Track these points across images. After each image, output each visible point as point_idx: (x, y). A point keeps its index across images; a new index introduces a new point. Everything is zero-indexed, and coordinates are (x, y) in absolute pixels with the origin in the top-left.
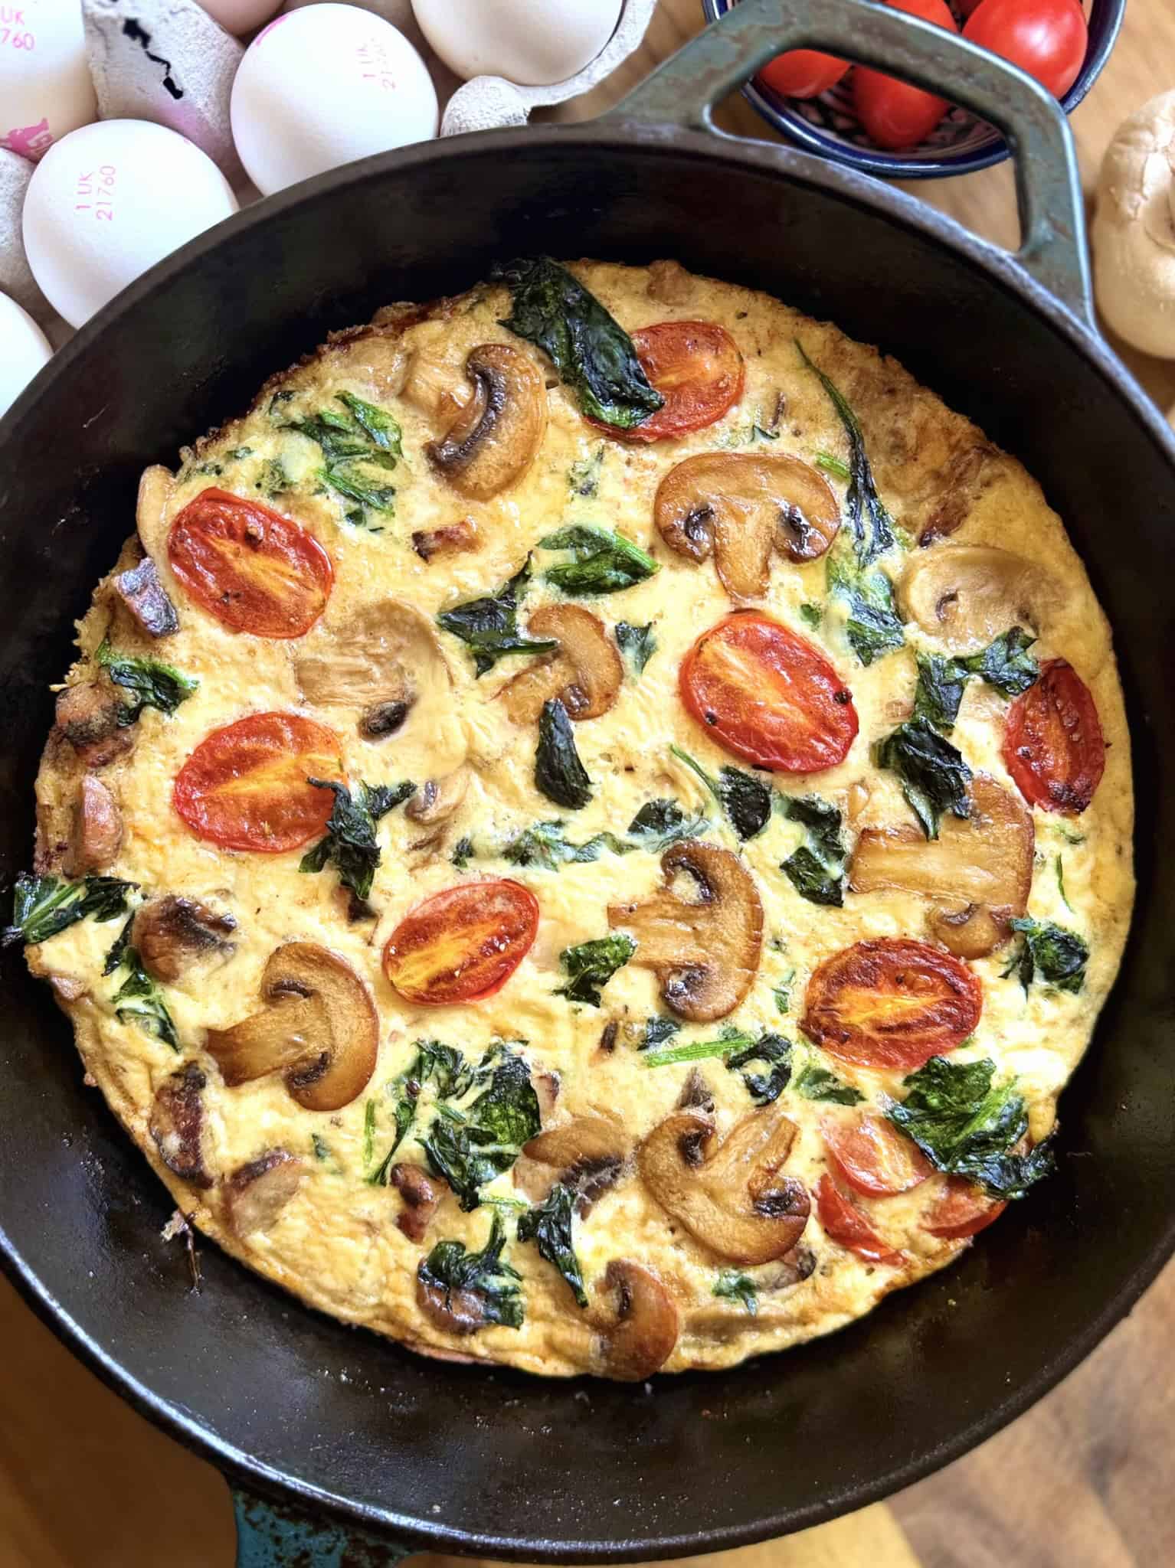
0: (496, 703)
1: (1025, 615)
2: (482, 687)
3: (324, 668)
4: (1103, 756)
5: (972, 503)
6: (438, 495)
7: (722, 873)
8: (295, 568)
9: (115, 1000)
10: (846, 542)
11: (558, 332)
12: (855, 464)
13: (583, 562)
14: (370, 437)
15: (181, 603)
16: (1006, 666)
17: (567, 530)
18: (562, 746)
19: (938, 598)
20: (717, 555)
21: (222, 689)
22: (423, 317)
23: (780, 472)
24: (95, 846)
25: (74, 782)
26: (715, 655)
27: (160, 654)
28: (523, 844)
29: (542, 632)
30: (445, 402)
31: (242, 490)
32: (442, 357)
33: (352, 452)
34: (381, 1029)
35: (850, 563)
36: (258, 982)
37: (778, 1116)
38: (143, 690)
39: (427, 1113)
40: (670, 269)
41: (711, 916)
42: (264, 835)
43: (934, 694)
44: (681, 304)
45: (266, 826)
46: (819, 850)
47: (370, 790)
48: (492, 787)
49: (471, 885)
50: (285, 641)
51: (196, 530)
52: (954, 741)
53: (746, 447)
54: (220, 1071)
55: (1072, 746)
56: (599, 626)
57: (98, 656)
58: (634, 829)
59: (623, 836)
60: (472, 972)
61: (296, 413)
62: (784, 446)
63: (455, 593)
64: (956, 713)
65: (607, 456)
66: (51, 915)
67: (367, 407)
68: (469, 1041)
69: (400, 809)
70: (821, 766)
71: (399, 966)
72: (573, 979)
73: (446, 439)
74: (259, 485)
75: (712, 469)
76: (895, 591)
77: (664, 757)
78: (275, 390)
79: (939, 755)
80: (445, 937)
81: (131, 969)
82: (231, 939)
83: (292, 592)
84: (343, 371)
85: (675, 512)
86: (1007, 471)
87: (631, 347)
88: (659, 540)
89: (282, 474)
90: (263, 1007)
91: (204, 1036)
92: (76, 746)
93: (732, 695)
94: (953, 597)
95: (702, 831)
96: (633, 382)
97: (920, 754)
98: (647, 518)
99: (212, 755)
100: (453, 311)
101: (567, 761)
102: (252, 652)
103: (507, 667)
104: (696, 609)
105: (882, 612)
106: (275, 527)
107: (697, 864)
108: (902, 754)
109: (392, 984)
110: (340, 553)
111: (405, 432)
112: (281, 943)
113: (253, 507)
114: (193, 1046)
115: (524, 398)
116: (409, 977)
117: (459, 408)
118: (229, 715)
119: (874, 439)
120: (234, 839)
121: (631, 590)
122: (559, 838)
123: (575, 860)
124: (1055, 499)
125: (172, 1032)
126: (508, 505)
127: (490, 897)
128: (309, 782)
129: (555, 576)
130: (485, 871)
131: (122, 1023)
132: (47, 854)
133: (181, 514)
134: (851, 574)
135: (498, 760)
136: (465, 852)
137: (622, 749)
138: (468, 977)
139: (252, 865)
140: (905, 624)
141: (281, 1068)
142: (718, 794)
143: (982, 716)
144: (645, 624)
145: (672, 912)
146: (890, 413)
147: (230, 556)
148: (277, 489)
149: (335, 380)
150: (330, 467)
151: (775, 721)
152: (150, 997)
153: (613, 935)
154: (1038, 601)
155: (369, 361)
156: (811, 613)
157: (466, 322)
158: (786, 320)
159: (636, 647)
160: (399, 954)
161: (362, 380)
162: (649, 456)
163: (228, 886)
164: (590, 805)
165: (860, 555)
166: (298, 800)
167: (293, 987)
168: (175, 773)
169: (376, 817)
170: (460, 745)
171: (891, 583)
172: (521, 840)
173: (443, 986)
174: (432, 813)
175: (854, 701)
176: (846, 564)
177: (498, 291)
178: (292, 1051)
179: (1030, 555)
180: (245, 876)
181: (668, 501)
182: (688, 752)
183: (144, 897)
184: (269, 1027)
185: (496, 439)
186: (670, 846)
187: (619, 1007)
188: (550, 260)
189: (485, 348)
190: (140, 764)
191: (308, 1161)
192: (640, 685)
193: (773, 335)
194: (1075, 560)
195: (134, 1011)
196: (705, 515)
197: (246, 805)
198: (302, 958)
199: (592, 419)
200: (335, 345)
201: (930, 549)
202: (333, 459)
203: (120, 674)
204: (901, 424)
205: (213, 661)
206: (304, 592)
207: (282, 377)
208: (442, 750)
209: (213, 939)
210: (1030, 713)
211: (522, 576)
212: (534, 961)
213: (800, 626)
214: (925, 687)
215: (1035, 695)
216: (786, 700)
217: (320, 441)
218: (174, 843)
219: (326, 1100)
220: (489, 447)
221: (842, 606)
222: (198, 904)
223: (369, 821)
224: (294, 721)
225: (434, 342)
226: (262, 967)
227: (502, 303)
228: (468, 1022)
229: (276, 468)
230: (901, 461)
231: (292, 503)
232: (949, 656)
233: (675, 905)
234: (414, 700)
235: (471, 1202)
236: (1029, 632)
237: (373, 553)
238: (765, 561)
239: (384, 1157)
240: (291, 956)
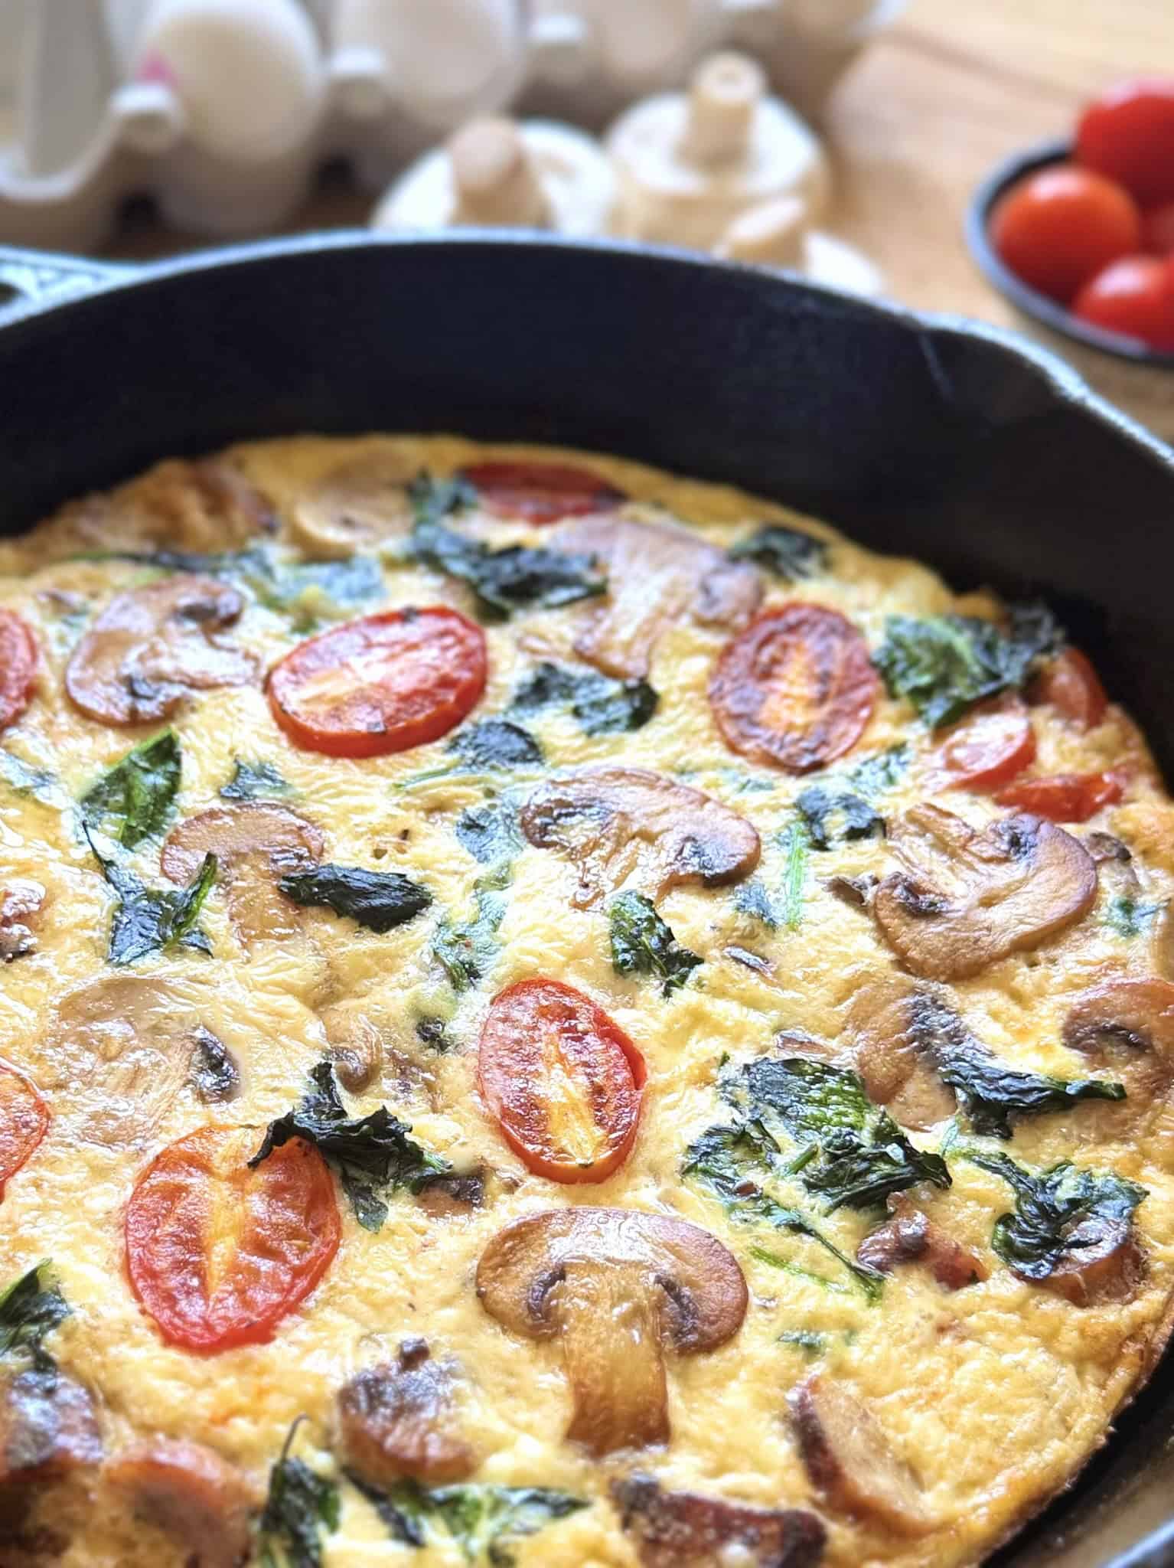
7: (576, 791)
36: (520, 1343)
37: (902, 819)
39: (790, 1190)
49: (483, 1036)
54: (638, 1446)
72: (656, 972)
77: (404, 799)
81: (429, 1508)
82: (439, 1355)
90: (555, 1347)
107: (553, 813)
112: (471, 1291)
114: (586, 1473)
118: (110, 1245)
125: (558, 1495)
127: (508, 1019)
128: (256, 1165)
130: (470, 1015)
135: (329, 963)
136: (435, 1036)
137: (376, 833)
139: (342, 1285)
153: (610, 909)
164: (432, 887)
166: (277, 1191)
167: (544, 1288)
187: (707, 935)
197: (249, 1259)
198: (505, 1264)
212: (615, 1008)
218: (261, 1370)
219: (731, 1304)
224: (156, 1166)
228: (670, 1107)
233: (597, 845)
235: (937, 1171)
239: (839, 1264)
240: (494, 1280)
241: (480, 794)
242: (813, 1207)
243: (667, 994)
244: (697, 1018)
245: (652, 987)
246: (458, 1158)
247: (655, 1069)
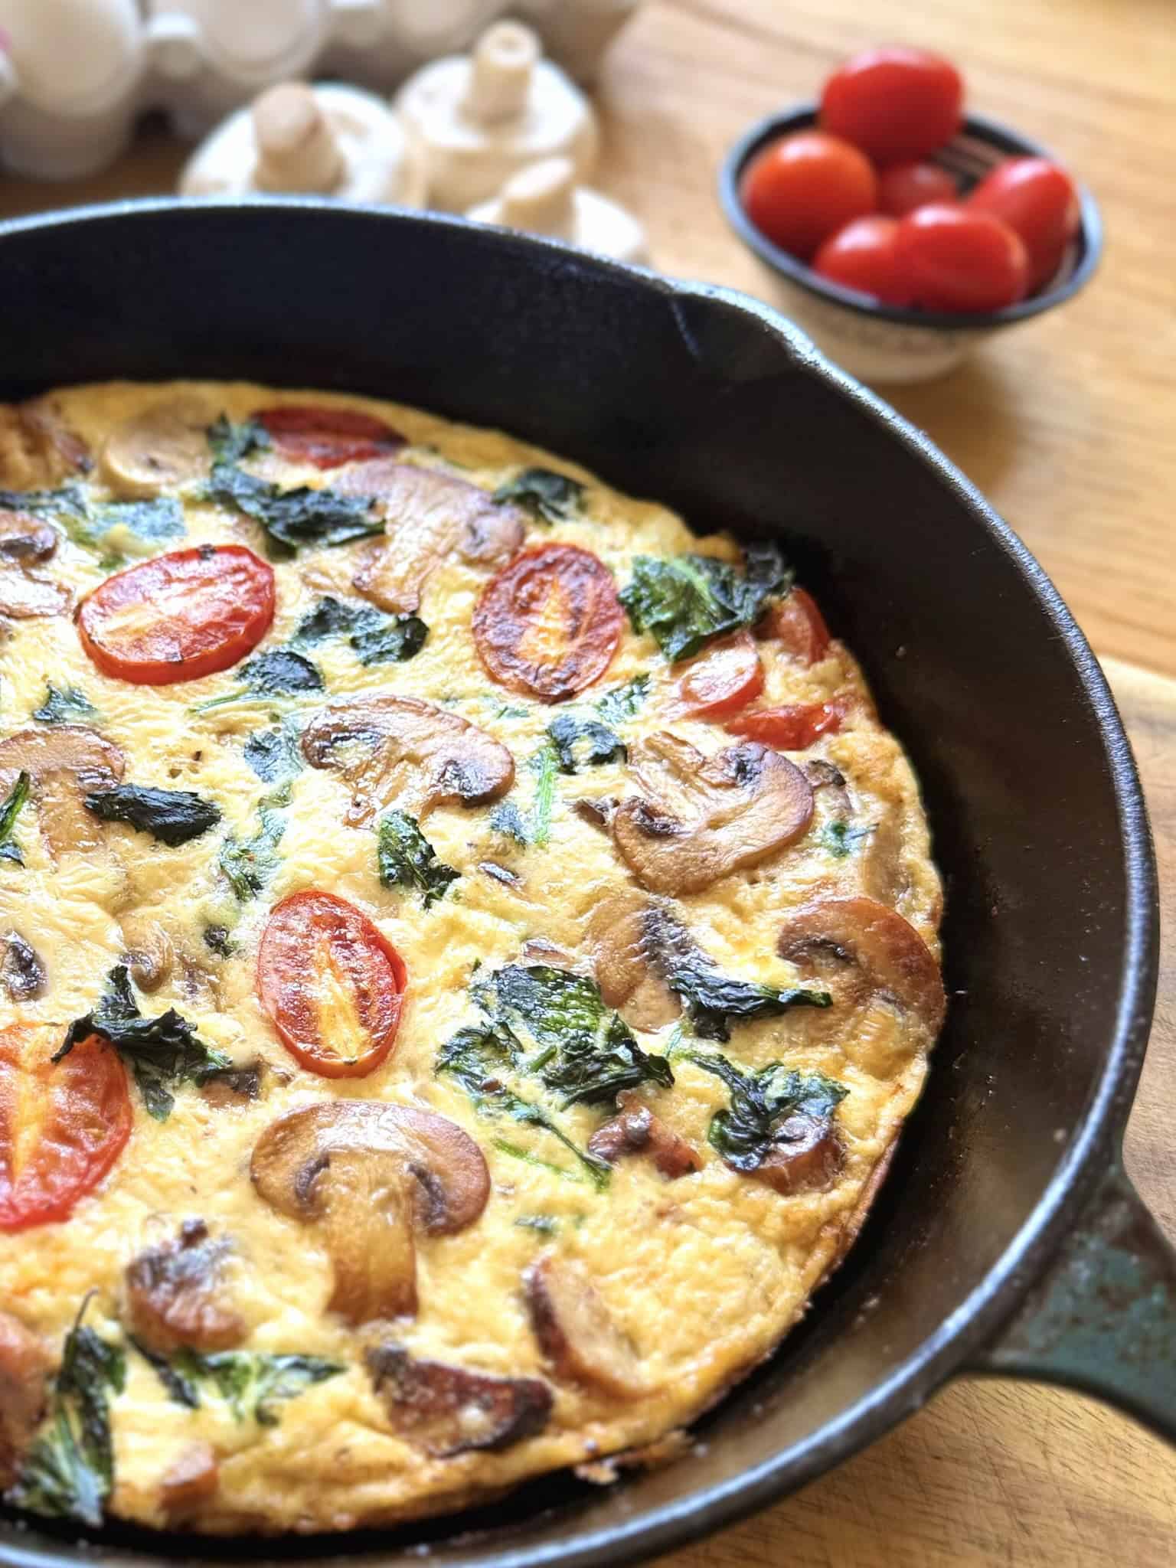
2: (37, 866)
7: (351, 717)
28: (234, 875)
37: (642, 746)
39: (531, 1087)
41: (395, 743)
45: (88, 1132)
49: (262, 944)
54: (390, 1317)
56: (26, 735)
58: (265, 776)
68: (456, 1014)
72: (418, 885)
77: (199, 723)
80: (315, 992)
81: (204, 1373)
82: (216, 1234)
90: (321, 1227)
91: (335, 1319)
103: (26, 832)
107: (330, 736)
112: (246, 1176)
114: (344, 1342)
123: (277, 838)
125: (317, 1362)
128: (56, 1062)
130: (251, 924)
131: (276, 1421)
136: (221, 942)
137: (172, 755)
141: (411, 1231)
145: (377, 773)
152: (254, 1368)
163: (143, 1214)
164: (220, 804)
166: (74, 1085)
167: (311, 1174)
169: (134, 1016)
170: (92, 911)
172: (228, 875)
178: (393, 1210)
180: (139, 1184)
187: (465, 852)
191: (551, 1249)
192: (110, 714)
198: (276, 1153)
209: (207, 1256)
212: (380, 915)
218: (60, 1246)
219: (475, 1188)
226: (268, 1211)
233: (369, 768)
239: (571, 1154)
240: (267, 1167)
241: (266, 718)
242: (551, 1102)
243: (427, 905)
244: (454, 928)
245: (414, 899)
246: (238, 1054)
247: (414, 974)
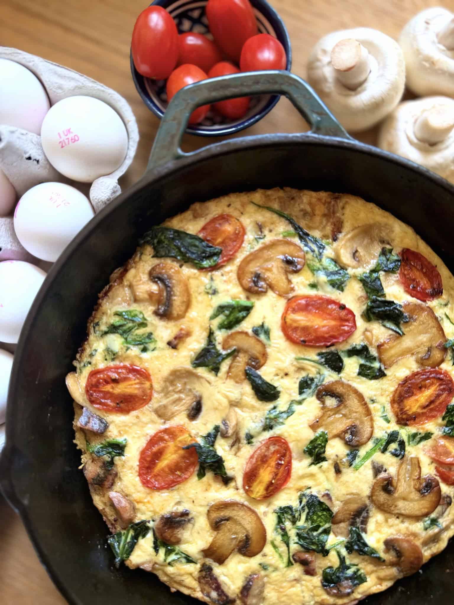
0: (228, 380)
1: (382, 242)
2: (221, 378)
3: (165, 407)
4: (437, 271)
5: (342, 217)
6: (167, 326)
7: (340, 389)
8: (135, 380)
9: (165, 560)
10: (310, 256)
11: (173, 249)
12: (296, 229)
13: (228, 316)
14: (133, 321)
15: (104, 416)
16: (388, 263)
17: (216, 309)
18: (260, 382)
19: (352, 255)
20: (271, 287)
21: (136, 436)
22: (126, 271)
23: (274, 247)
24: (126, 515)
25: (106, 496)
26: (291, 320)
27: (108, 438)
28: (267, 423)
29: (229, 348)
30: (151, 295)
31: (101, 366)
32: (141, 280)
33: (130, 330)
34: (259, 514)
35: (315, 261)
36: (208, 525)
37: (409, 458)
38: (110, 453)
39: (292, 533)
40: (197, 206)
41: (345, 406)
42: (180, 476)
43: (371, 287)
44: (207, 215)
45: (178, 473)
46: (367, 361)
47: (205, 437)
48: (244, 409)
49: (259, 448)
50: (146, 406)
51: (94, 389)
52: (389, 298)
53: (257, 247)
54: (215, 561)
55: (425, 274)
56: (246, 334)
57: (88, 450)
58: (301, 393)
59: (298, 398)
60: (278, 477)
61: (104, 328)
62: (269, 238)
63: (192, 353)
64: (383, 289)
65: (214, 278)
66: (127, 546)
67: (126, 312)
68: (291, 500)
69: (219, 437)
70: (350, 334)
71: (252, 491)
72: (313, 458)
73: (158, 306)
74: (106, 360)
75: (251, 260)
76: (336, 261)
77: (295, 363)
78: (92, 324)
79: (387, 306)
80: (261, 471)
81: (164, 547)
82: (190, 517)
83: (139, 389)
84: (111, 305)
85: (248, 281)
86: (347, 200)
87: (200, 239)
88: (249, 294)
89: (112, 351)
90: (216, 533)
91: (202, 553)
92: (99, 485)
93: (305, 329)
94: (357, 251)
95: (323, 379)
96: (208, 249)
97: (380, 309)
98: (240, 289)
99: (146, 460)
100: (135, 263)
101: (265, 386)
102: (137, 417)
103: (224, 367)
104: (275, 308)
105: (337, 271)
106: (120, 371)
107: (329, 392)
108: (374, 313)
109: (253, 498)
110: (146, 365)
111: (144, 312)
112: (207, 508)
113: (108, 369)
114: (200, 559)
115: (175, 277)
116: (258, 492)
117: (157, 294)
118: (142, 443)
119: (296, 216)
120: (171, 484)
121: (249, 316)
122: (278, 412)
123: (288, 417)
124: (368, 198)
125: (191, 559)
126: (192, 313)
127: (268, 448)
128: (183, 449)
129: (222, 327)
130: (260, 440)
131: (172, 566)
132: (112, 524)
133: (86, 387)
134: (318, 265)
135: (241, 399)
136: (250, 438)
137: (280, 369)
138: (278, 480)
139: (182, 488)
140: (346, 270)
141: (234, 549)
142: (321, 364)
143: (391, 284)
144: (261, 324)
145: (331, 414)
146: (297, 205)
147: (111, 390)
148: (113, 357)
149: (110, 309)
150: (126, 339)
151: (325, 329)
152: (176, 552)
153: (317, 435)
154: (383, 234)
155: (118, 296)
156: (313, 286)
157: (142, 264)
158: (244, 197)
159: (263, 333)
160: (250, 487)
161: (119, 304)
162: (228, 268)
163: (178, 500)
164: (281, 394)
165: (317, 257)
166: (184, 457)
167: (222, 520)
168: (137, 474)
169: (213, 446)
170: (225, 402)
171: (332, 260)
172: (266, 422)
173: (271, 488)
174: (230, 432)
175: (347, 306)
176: (314, 263)
177: (145, 247)
178: (234, 541)
179: (371, 222)
180: (182, 493)
181: (243, 280)
182: (302, 357)
183: (153, 521)
184: (222, 539)
185: (175, 296)
186: (316, 391)
187: (333, 457)
188: (156, 227)
189: (153, 269)
190: (124, 479)
191: (263, 573)
192: (273, 345)
193: (243, 205)
194: (387, 214)
195: (174, 560)
196: (258, 277)
197: (167, 470)
198: (218, 509)
199: (202, 269)
200: (103, 298)
201: (338, 240)
202: (125, 336)
203: (99, 452)
204: (302, 207)
205: (127, 429)
206: (143, 386)
207: (92, 318)
208: (220, 408)
209: (185, 521)
210: (406, 272)
211: (211, 334)
212: (296, 459)
213: (313, 292)
214: (367, 286)
215: (404, 266)
216: (324, 320)
217: (118, 333)
218: (151, 497)
219: (256, 550)
220: (175, 300)
221: (322, 277)
222: (172, 513)
223: (211, 448)
224: (166, 431)
225: (135, 277)
226: (207, 520)
227: (149, 250)
228: (287, 494)
229: (108, 350)
230: (309, 218)
231: (120, 358)
232: (368, 271)
233: (331, 410)
234: (201, 398)
235: (325, 553)
236: (388, 247)
237: (157, 358)
238: (287, 278)
239: (287, 556)
240: (214, 510)
242: (294, 540)
243: (310, 465)
244: (312, 475)
246: (230, 473)
